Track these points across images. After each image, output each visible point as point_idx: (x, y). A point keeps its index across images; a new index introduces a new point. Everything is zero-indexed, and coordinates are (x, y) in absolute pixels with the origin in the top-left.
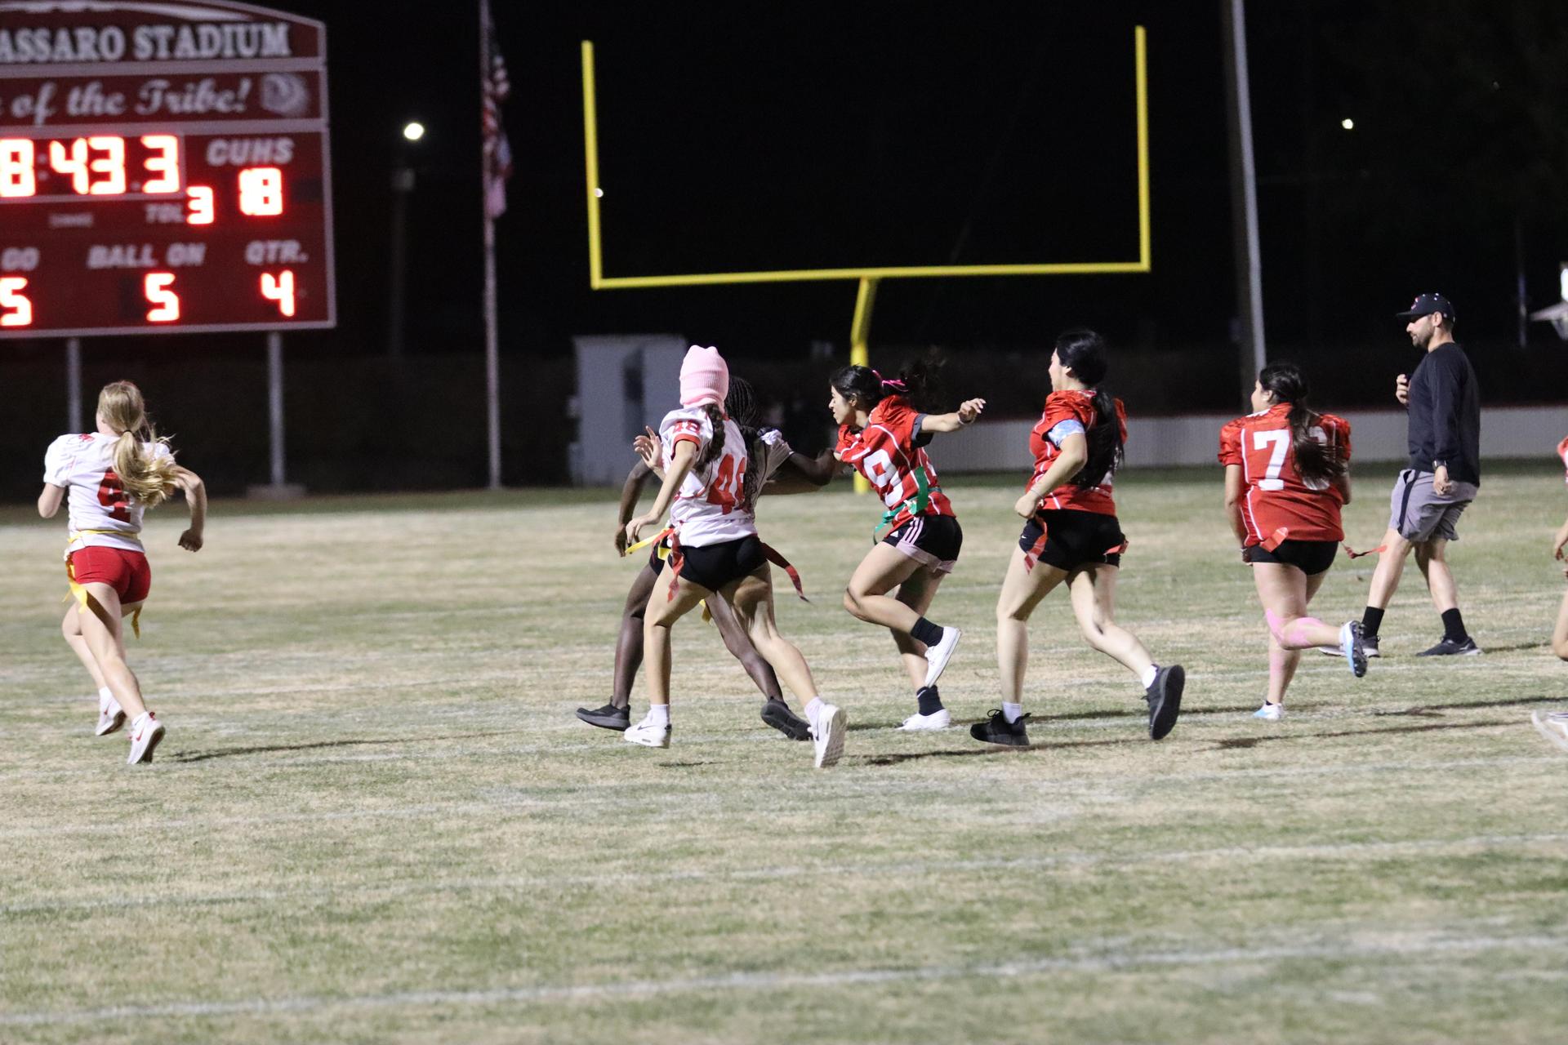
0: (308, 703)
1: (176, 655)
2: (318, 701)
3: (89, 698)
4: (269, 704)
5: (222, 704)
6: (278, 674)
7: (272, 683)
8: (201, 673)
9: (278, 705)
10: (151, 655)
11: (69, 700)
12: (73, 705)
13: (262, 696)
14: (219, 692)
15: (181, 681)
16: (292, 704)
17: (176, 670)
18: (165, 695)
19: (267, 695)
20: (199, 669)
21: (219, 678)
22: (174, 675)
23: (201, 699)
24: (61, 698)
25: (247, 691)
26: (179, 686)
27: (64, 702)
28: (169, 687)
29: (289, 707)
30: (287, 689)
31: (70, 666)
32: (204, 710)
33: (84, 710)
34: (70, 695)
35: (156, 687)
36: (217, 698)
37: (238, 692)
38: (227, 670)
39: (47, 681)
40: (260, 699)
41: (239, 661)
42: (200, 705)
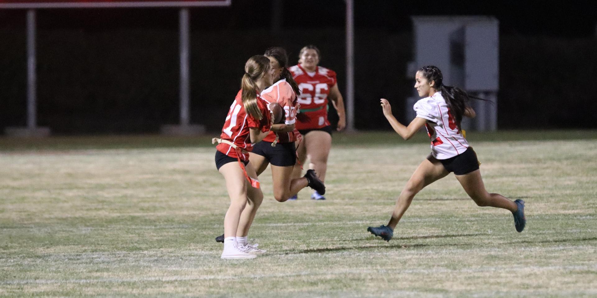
0: (202, 288)
1: (104, 251)
2: (210, 287)
3: (37, 281)
4: (173, 288)
5: (138, 288)
6: (181, 266)
7: (176, 273)
8: (122, 264)
9: (180, 289)
10: (85, 251)
11: (22, 283)
12: (26, 286)
13: (168, 282)
14: (136, 279)
15: (107, 270)
16: (190, 289)
17: (103, 262)
18: (95, 280)
19: (172, 282)
20: (120, 261)
21: (136, 268)
22: (101, 266)
23: (123, 284)
24: (16, 282)
25: (157, 278)
26: (105, 274)
27: (18, 284)
28: (98, 274)
29: (188, 291)
30: (187, 278)
31: (24, 258)
32: (124, 292)
33: (34, 290)
34: (23, 279)
35: (89, 274)
36: (134, 283)
37: (150, 279)
38: (142, 263)
39: (6, 268)
40: (167, 285)
41: (150, 256)
42: (121, 288)
